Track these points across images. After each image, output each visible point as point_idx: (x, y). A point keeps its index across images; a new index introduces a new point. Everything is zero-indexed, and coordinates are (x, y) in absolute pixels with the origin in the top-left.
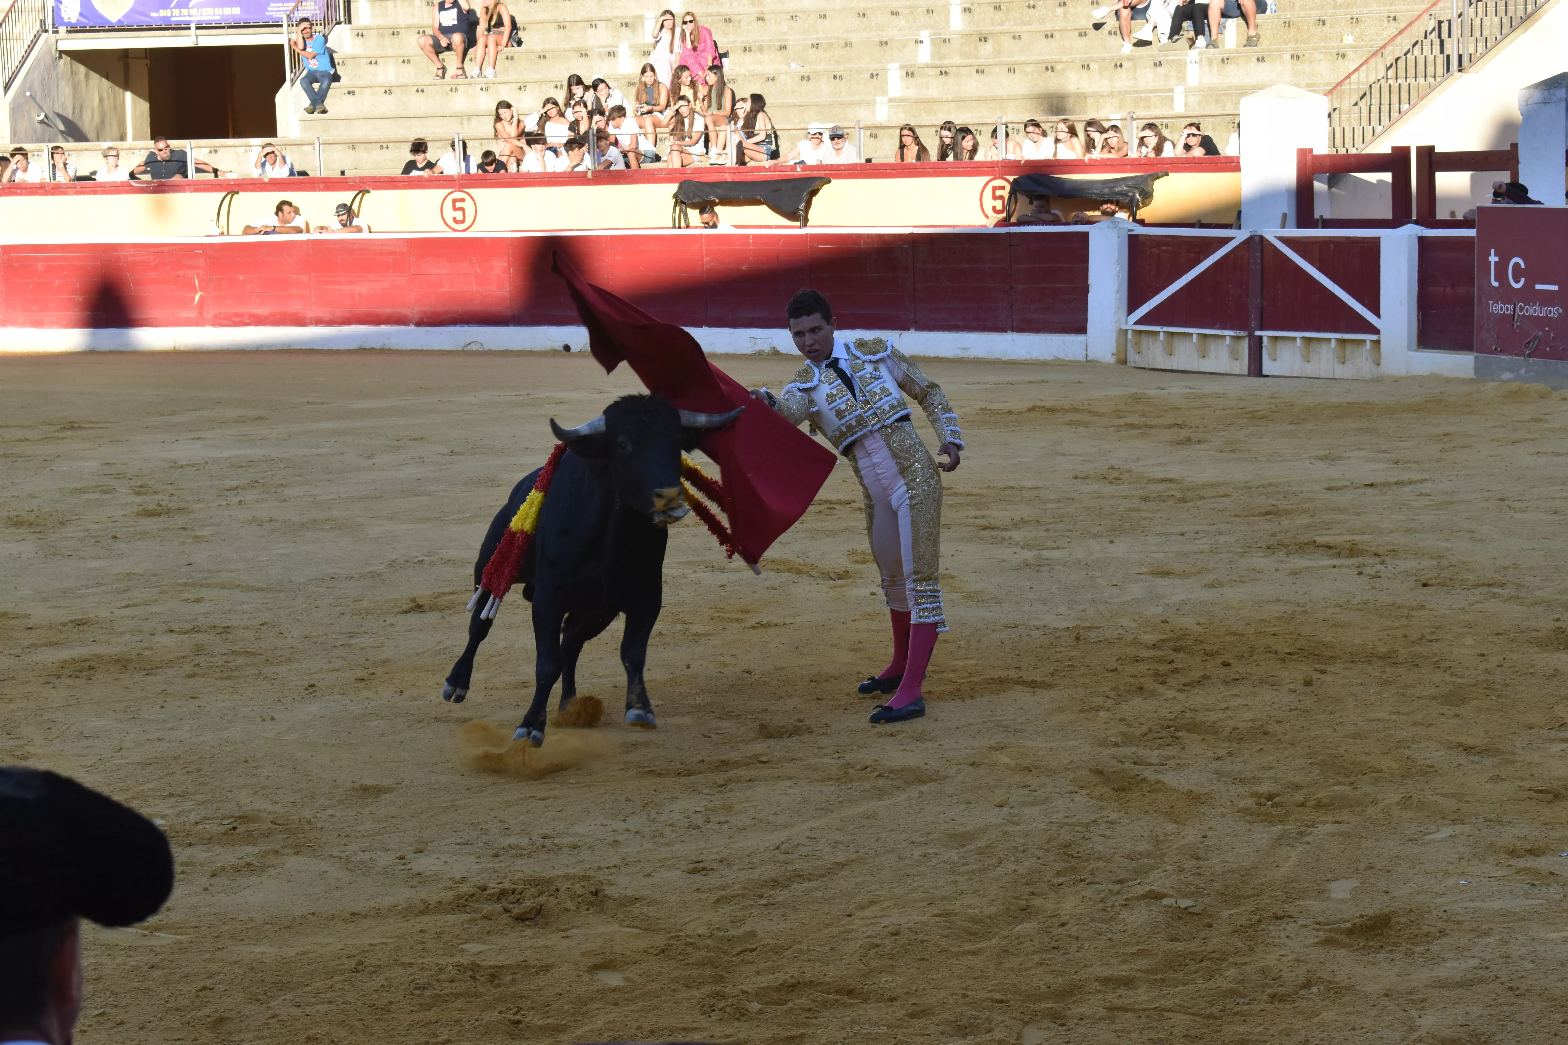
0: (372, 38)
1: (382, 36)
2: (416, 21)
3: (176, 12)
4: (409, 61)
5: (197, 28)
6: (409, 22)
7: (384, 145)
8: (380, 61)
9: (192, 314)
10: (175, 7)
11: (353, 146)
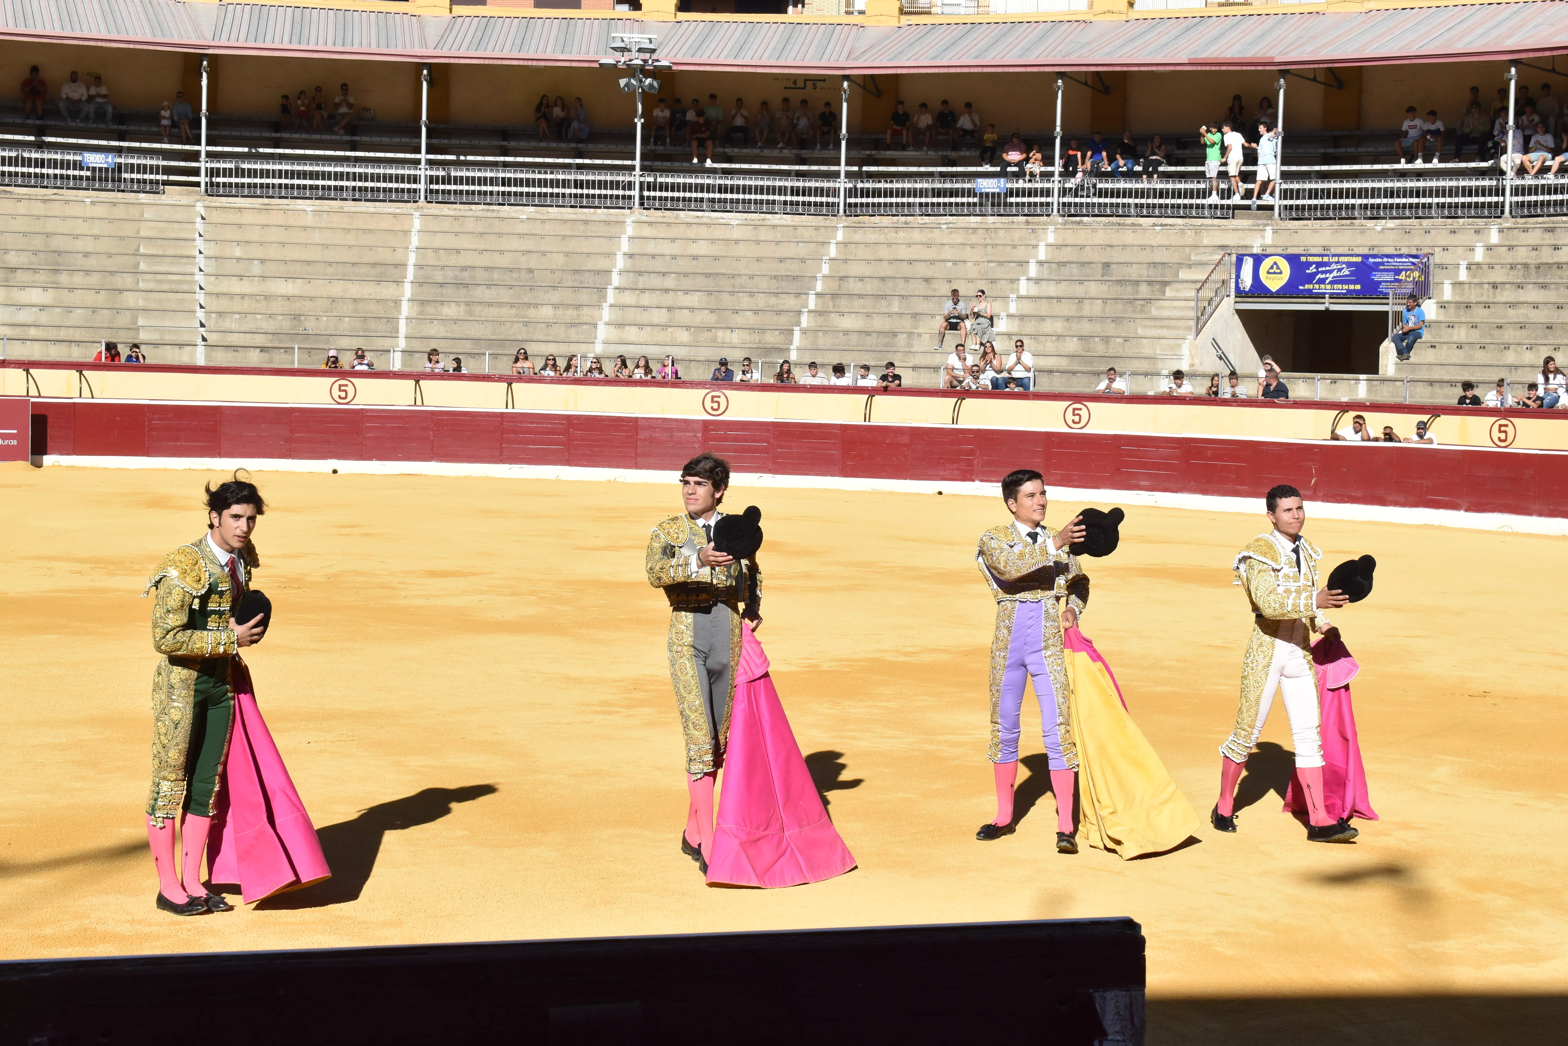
0: (1452, 309)
1: (1459, 308)
2: (1484, 299)
3: (1317, 286)
4: (1476, 327)
5: (1330, 298)
6: (1479, 299)
7: (1452, 383)
8: (1456, 326)
9: (1309, 493)
10: (1316, 283)
11: (1431, 383)
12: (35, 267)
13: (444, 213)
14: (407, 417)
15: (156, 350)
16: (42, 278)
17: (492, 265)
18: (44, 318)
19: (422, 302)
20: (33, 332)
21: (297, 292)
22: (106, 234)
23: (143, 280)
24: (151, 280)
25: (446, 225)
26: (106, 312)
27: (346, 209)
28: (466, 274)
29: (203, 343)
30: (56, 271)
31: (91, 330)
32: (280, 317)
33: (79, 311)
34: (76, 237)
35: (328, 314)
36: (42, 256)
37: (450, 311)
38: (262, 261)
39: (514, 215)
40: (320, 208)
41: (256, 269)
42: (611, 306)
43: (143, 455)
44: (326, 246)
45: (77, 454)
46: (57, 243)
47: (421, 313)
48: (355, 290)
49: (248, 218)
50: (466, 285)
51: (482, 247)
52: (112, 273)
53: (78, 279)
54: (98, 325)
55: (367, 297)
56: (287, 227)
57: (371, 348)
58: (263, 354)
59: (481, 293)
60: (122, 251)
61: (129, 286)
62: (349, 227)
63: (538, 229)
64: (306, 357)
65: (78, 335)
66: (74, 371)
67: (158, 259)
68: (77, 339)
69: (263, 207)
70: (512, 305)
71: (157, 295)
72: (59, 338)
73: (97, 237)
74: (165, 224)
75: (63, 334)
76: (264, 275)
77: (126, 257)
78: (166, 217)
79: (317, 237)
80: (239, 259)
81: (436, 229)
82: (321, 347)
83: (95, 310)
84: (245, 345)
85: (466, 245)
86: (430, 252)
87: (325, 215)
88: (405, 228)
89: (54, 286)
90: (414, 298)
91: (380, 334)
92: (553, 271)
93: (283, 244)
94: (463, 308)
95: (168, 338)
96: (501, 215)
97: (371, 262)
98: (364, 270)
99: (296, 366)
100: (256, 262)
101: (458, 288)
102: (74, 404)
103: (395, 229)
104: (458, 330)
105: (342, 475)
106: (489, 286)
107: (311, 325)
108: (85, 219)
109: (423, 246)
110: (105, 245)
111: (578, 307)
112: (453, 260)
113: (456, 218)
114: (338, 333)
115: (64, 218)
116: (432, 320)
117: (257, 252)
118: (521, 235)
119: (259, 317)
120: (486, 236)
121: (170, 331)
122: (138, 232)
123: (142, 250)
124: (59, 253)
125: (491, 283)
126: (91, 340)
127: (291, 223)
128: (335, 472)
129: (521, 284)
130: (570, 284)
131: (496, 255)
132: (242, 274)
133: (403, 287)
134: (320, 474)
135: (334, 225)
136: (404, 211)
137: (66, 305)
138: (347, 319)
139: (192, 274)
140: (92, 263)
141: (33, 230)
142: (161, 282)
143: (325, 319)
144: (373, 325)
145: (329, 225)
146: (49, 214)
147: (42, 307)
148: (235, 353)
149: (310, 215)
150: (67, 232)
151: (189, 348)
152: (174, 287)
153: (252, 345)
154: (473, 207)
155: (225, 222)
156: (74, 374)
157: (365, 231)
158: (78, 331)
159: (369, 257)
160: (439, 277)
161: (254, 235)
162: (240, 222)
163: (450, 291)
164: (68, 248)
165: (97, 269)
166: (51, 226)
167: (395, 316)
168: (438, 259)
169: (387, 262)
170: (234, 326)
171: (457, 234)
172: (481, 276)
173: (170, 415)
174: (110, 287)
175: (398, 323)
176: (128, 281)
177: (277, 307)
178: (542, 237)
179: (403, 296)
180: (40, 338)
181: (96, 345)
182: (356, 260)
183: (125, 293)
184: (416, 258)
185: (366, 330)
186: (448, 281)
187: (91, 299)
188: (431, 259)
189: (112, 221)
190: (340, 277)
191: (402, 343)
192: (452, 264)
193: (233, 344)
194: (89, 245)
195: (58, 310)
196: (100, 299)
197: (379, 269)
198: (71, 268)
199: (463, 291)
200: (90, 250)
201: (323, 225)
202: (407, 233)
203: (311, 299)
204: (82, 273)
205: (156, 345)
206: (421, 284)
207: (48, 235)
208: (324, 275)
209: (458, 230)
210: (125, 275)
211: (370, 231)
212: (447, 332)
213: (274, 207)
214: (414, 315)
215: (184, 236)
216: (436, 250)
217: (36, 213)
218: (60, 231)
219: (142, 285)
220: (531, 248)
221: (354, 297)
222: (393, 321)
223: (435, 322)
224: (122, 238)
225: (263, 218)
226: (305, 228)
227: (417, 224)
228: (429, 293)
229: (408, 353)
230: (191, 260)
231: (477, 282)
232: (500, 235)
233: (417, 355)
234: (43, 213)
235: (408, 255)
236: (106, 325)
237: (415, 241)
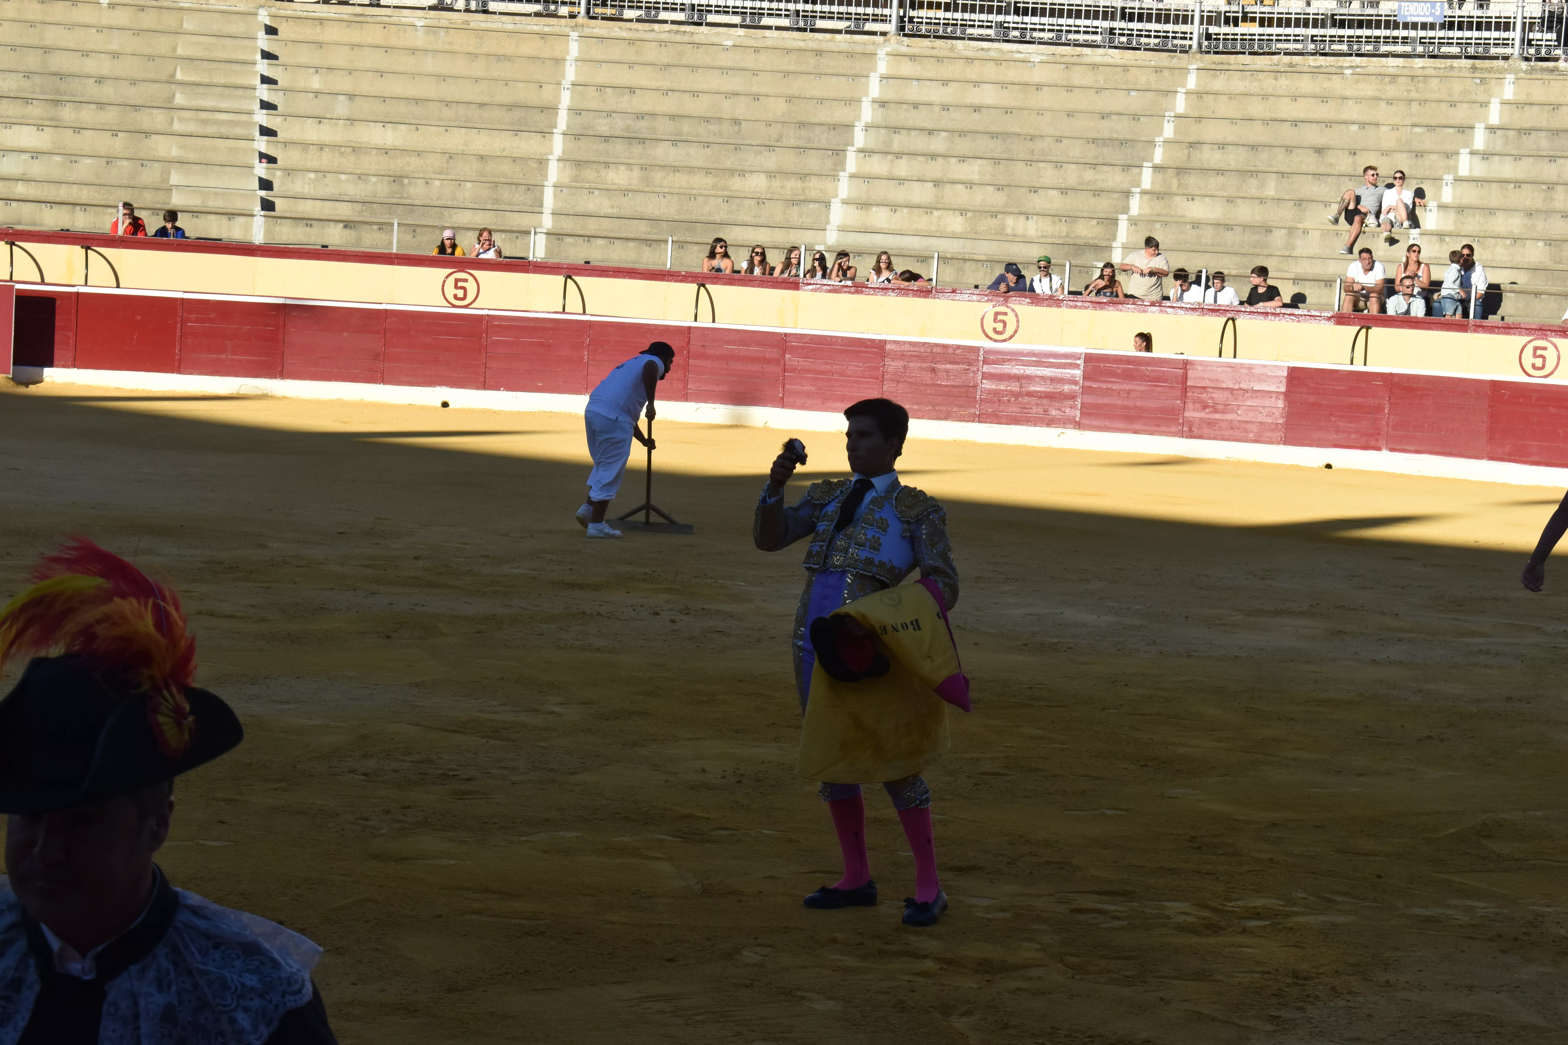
12: (28, 96)
13: (613, 35)
14: (552, 329)
15: (195, 220)
16: (35, 111)
17: (680, 112)
18: (37, 169)
19: (579, 164)
20: (20, 189)
21: (399, 143)
22: (129, 50)
23: (180, 119)
24: (190, 120)
25: (616, 52)
26: (125, 163)
27: (472, 25)
28: (642, 124)
29: (263, 213)
30: (56, 102)
31: (104, 190)
32: (374, 179)
33: (88, 161)
34: (86, 54)
35: (442, 177)
36: (38, 80)
37: (618, 177)
38: (351, 97)
39: (714, 40)
40: (435, 23)
41: (342, 107)
42: (852, 176)
43: (172, 372)
44: (443, 78)
45: (78, 368)
46: (59, 62)
47: (576, 179)
48: (481, 142)
49: (331, 33)
50: (642, 141)
51: (666, 85)
52: (136, 107)
53: (87, 115)
54: (113, 182)
55: (499, 154)
56: (387, 49)
57: (502, 228)
58: (348, 231)
59: (663, 153)
60: (151, 76)
61: (159, 127)
62: (476, 51)
63: (749, 61)
64: (408, 237)
65: (84, 195)
66: (78, 248)
67: (201, 90)
68: (83, 202)
69: (355, 19)
70: (708, 171)
71: (199, 141)
72: (58, 200)
73: (115, 55)
74: (213, 40)
75: (63, 193)
76: (352, 117)
77: (155, 86)
78: (215, 28)
79: (430, 64)
80: (317, 93)
81: (601, 57)
82: (431, 224)
83: (109, 160)
84: (322, 217)
85: (644, 83)
86: (591, 91)
87: (442, 33)
88: (557, 54)
89: (53, 123)
90: (566, 157)
91: (516, 208)
92: (769, 124)
93: (381, 73)
94: (636, 173)
95: (214, 203)
96: (697, 39)
97: (506, 102)
98: (496, 113)
99: (395, 251)
100: (341, 98)
101: (631, 144)
102: (78, 294)
103: (543, 55)
104: (629, 205)
105: (455, 410)
106: (675, 143)
107: (416, 192)
108: (100, 29)
109: (582, 79)
110: (127, 67)
111: (804, 176)
112: (626, 103)
113: (631, 42)
114: (456, 204)
115: (71, 26)
116: (591, 190)
117: (345, 84)
118: (725, 70)
119: (343, 177)
120: (675, 70)
121: (216, 194)
122: (174, 49)
123: (179, 76)
124: (61, 76)
125: (678, 138)
126: (103, 203)
127: (393, 41)
128: (445, 405)
129: (722, 141)
130: (792, 142)
131: (687, 97)
132: (321, 115)
133: (551, 140)
134: (423, 408)
135: (455, 48)
136: (557, 30)
137: (70, 152)
138: (469, 185)
139: (250, 113)
140: (108, 92)
141: (25, 41)
142: (204, 122)
143: (437, 183)
144: (506, 194)
145: (448, 47)
146: (50, 19)
147: (36, 154)
148: (308, 229)
149: (421, 33)
150: (72, 46)
151: (241, 220)
152: (224, 130)
153: (331, 218)
154: (656, 26)
155: (300, 38)
156: (77, 251)
157: (500, 58)
158: (86, 189)
159: (504, 95)
160: (603, 126)
161: (340, 58)
162: (320, 38)
163: (619, 148)
164: (74, 69)
165: (114, 102)
166: (52, 36)
167: (538, 183)
168: (603, 101)
169: (529, 104)
170: (307, 190)
171: (631, 65)
172: (664, 127)
173: (213, 315)
174: (132, 128)
175: (542, 193)
176: (159, 119)
177: (370, 163)
178: (755, 73)
179: (551, 153)
180: (31, 198)
181: (110, 210)
182: (485, 99)
183: (154, 137)
184: (572, 99)
185: (496, 201)
186: (617, 134)
187: (104, 143)
188: (593, 101)
189: (138, 32)
190: (461, 124)
191: (547, 222)
192: (624, 110)
193: (305, 216)
194: (105, 66)
195: (58, 158)
196: (119, 144)
197: (517, 114)
198: (77, 99)
199: (638, 149)
200: (105, 72)
201: (440, 47)
202: (559, 61)
203: (419, 153)
204: (93, 106)
205: (195, 213)
206: (577, 137)
207: (47, 50)
208: (438, 120)
209: (633, 58)
210: (155, 111)
211: (508, 58)
212: (612, 207)
213: (370, 19)
214: (566, 180)
215: (240, 56)
216: (601, 88)
217: (30, 17)
218: (63, 44)
219: (177, 126)
220: (738, 88)
221: (481, 153)
222: (535, 189)
223: (596, 193)
224: (151, 58)
225: (354, 35)
226: (414, 51)
227: (574, 49)
228: (588, 149)
229: (554, 235)
230: (249, 92)
231: (659, 137)
232: (694, 68)
233: (568, 240)
234: (39, 17)
235: (560, 94)
236: (125, 182)
237: (570, 73)
